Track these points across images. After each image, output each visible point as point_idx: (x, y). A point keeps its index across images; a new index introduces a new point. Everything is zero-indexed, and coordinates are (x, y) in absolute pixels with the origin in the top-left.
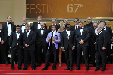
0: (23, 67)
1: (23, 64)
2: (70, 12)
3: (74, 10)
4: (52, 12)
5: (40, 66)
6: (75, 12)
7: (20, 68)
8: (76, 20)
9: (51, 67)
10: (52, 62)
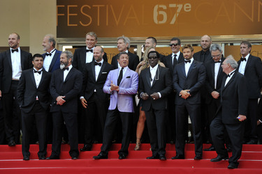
0: (50, 152)
1: (50, 146)
2: (160, 22)
3: (169, 19)
4: (117, 23)
5: (90, 149)
6: (173, 22)
7: (43, 155)
8: (175, 42)
9: (116, 152)
10: (119, 141)
